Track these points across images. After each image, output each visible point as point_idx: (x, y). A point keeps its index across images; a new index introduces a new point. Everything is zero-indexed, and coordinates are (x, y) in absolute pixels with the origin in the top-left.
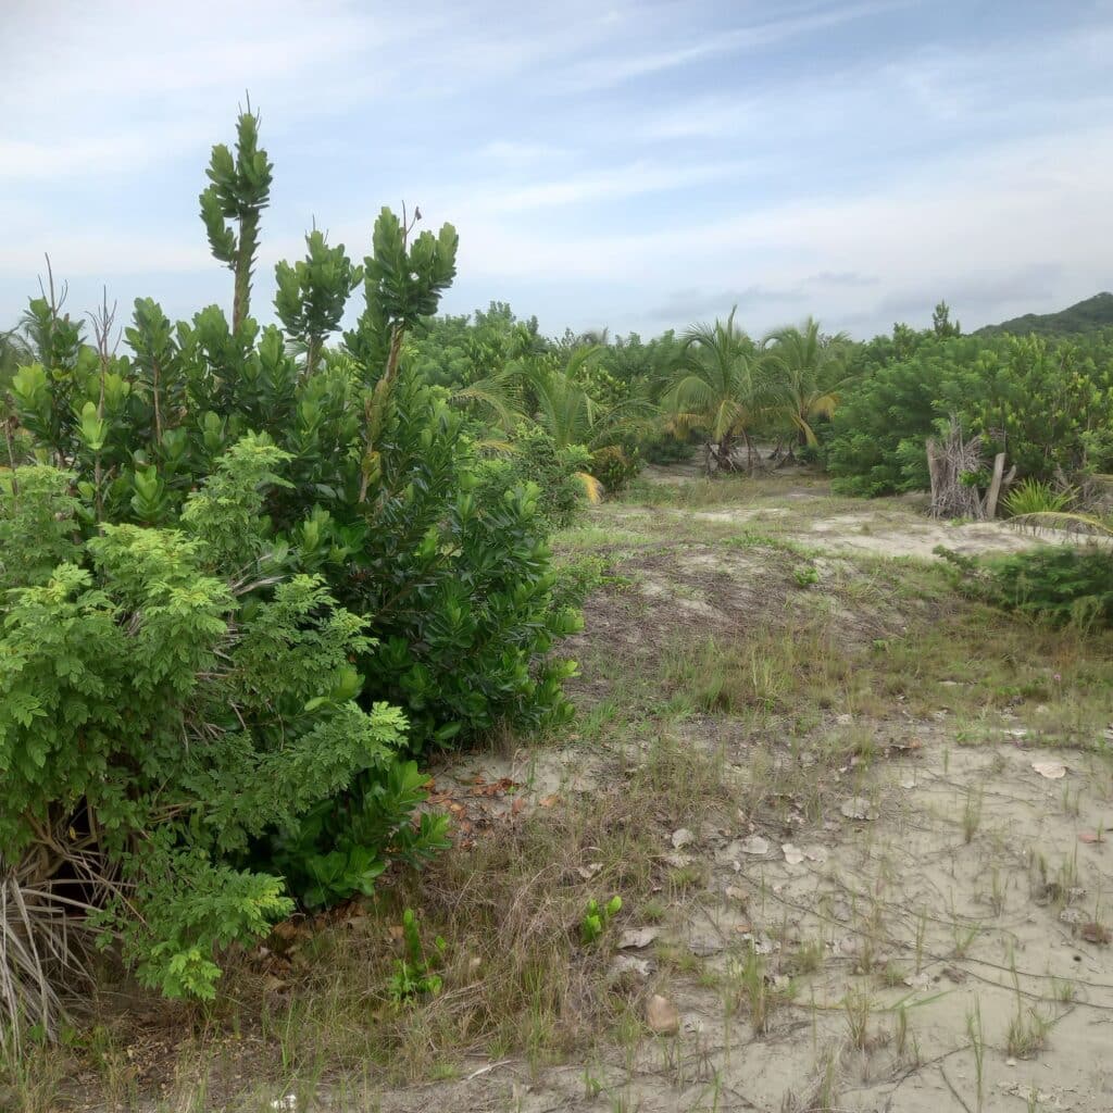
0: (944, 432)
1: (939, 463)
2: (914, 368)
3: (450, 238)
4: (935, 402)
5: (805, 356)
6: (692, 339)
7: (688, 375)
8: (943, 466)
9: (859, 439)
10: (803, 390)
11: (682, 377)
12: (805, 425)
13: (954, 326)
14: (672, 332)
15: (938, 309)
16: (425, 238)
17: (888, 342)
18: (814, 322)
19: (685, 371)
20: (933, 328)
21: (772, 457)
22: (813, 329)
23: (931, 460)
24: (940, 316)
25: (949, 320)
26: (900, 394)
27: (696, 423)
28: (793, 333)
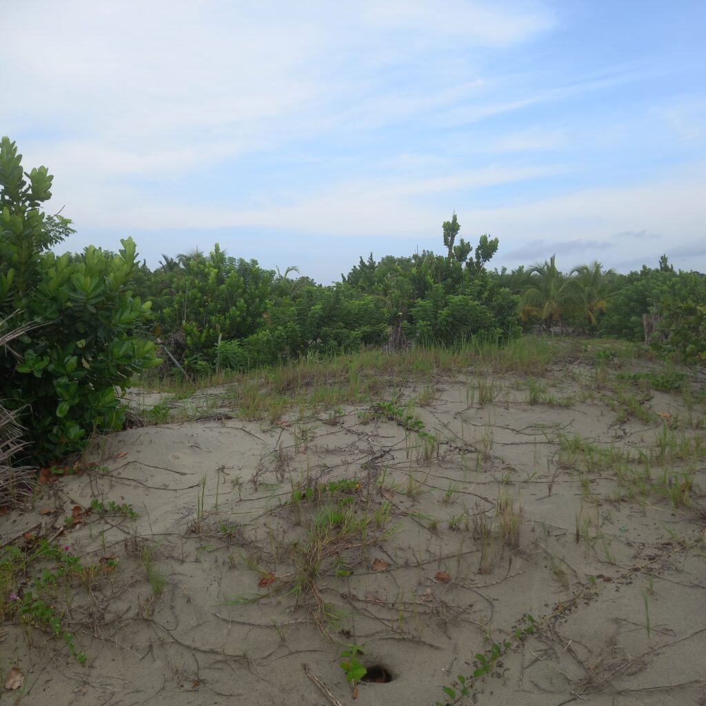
0: (651, 311)
1: (648, 324)
2: (642, 285)
3: (497, 241)
4: (648, 299)
5: (592, 281)
6: (533, 270)
7: (531, 288)
8: (650, 327)
9: (616, 317)
10: (590, 297)
11: (528, 289)
12: (591, 314)
13: (670, 267)
14: (523, 267)
15: (662, 258)
16: (491, 242)
17: (637, 274)
18: (598, 263)
19: (530, 286)
20: (659, 268)
21: (574, 331)
22: (598, 267)
23: (645, 323)
24: (663, 262)
25: (667, 264)
26: (635, 297)
27: (534, 313)
28: (586, 268)
